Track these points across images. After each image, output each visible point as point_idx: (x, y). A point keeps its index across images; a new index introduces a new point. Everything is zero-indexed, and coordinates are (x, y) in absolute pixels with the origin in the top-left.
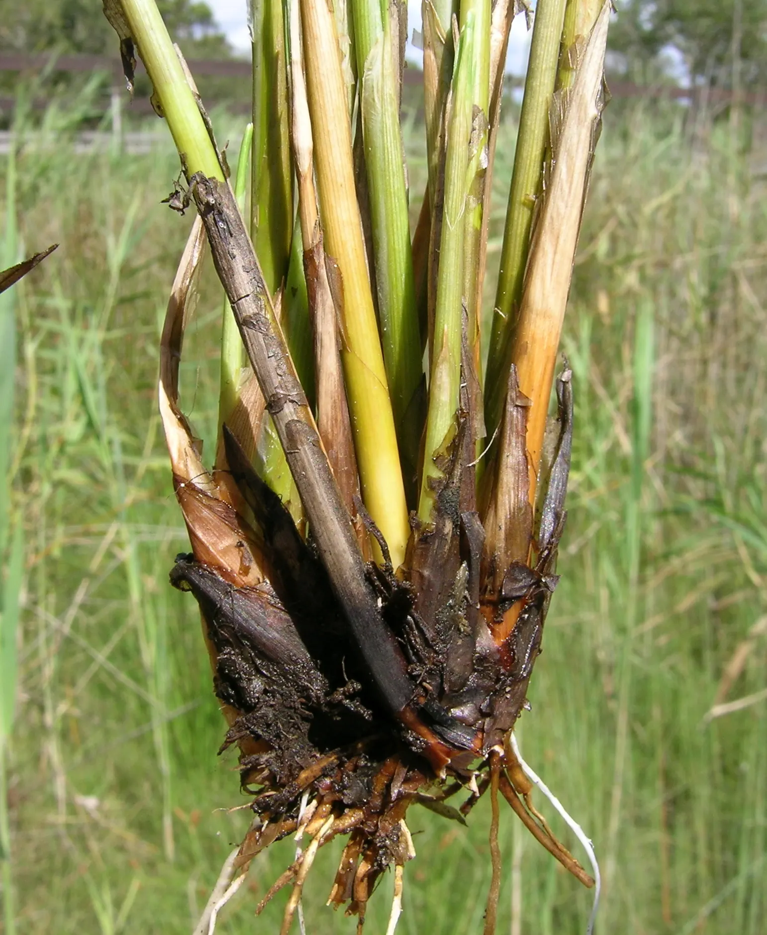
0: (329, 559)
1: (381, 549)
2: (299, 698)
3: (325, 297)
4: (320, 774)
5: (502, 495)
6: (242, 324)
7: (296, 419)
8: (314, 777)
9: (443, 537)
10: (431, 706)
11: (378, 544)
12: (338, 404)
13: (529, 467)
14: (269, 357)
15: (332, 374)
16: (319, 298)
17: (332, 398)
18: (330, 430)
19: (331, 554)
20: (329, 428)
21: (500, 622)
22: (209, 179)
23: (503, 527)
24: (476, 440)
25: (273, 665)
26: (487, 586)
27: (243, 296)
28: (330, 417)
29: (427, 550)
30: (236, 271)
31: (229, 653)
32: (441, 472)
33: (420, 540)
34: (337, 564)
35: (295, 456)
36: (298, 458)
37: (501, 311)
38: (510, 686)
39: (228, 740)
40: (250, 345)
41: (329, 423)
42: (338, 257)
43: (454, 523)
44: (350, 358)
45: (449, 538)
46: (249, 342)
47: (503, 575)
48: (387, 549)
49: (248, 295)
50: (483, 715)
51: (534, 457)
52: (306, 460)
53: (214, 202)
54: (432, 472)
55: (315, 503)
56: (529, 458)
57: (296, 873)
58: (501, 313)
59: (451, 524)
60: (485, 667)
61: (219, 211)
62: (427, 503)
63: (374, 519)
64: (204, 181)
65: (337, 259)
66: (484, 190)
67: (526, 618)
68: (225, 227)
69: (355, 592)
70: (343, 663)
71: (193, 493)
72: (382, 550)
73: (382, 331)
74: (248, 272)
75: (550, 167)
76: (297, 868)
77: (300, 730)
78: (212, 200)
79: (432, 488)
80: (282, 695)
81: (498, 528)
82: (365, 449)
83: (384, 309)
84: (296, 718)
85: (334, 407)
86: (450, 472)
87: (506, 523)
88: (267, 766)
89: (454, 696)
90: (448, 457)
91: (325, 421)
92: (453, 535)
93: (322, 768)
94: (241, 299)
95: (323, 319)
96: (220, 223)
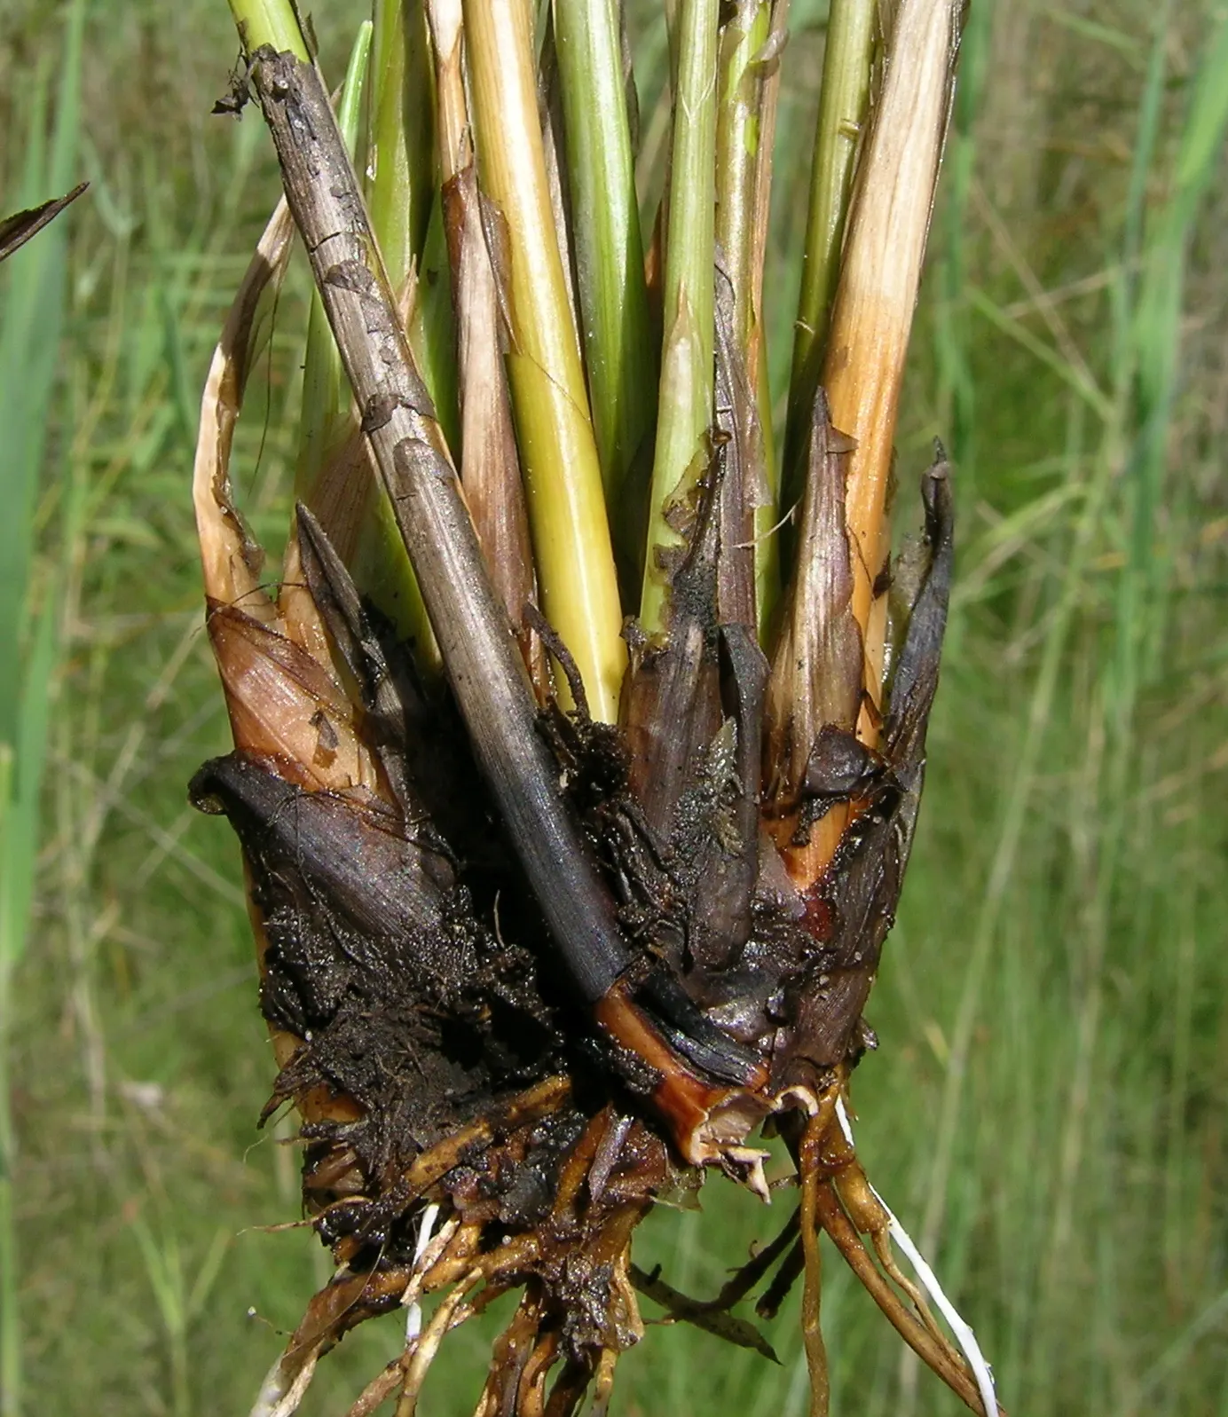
0: (466, 692)
1: (568, 682)
2: (416, 1003)
3: (477, 256)
4: (456, 1162)
5: (803, 605)
6: (326, 282)
7: (412, 437)
8: (444, 1166)
9: (683, 660)
10: (663, 987)
11: (563, 671)
12: (499, 439)
13: (852, 554)
14: (369, 332)
15: (487, 386)
16: (465, 257)
17: (485, 429)
18: (482, 485)
19: (470, 683)
20: (481, 481)
21: (802, 845)
22: (281, 53)
23: (806, 661)
24: (753, 509)
25: (369, 939)
26: (778, 779)
27: (329, 235)
28: (482, 461)
29: (655, 684)
30: (319, 194)
31: (288, 916)
32: (679, 537)
33: (642, 668)
34: (481, 700)
35: (409, 502)
36: (416, 508)
37: (806, 323)
38: (826, 973)
39: (277, 1091)
40: (336, 315)
41: (481, 473)
42: (503, 199)
43: (705, 633)
44: (521, 365)
45: (695, 660)
46: (335, 309)
47: (808, 751)
48: (581, 682)
49: (337, 234)
50: (771, 1021)
51: (864, 542)
52: (429, 513)
53: (286, 87)
54: (664, 537)
55: (443, 588)
56: (852, 541)
57: (405, 1371)
58: (805, 326)
59: (699, 635)
60: (777, 930)
61: (294, 100)
62: (654, 596)
63: (555, 628)
64: (273, 56)
65: (500, 201)
66: (761, 96)
67: (857, 844)
68: (304, 128)
69: (514, 754)
70: (495, 910)
71: (239, 627)
72: (571, 684)
73: (586, 338)
74: (340, 197)
75: (881, 69)
76: (406, 1363)
77: (419, 1072)
78: (283, 84)
79: (662, 567)
80: (384, 998)
81: (797, 666)
82: (546, 522)
83: (589, 300)
84: (409, 1046)
85: (490, 442)
86: (697, 538)
87: (811, 657)
88: (351, 1145)
89: (713, 978)
90: (690, 509)
91: (474, 469)
92: (704, 660)
93: (459, 1150)
94: (325, 240)
95: (472, 292)
96: (296, 121)
